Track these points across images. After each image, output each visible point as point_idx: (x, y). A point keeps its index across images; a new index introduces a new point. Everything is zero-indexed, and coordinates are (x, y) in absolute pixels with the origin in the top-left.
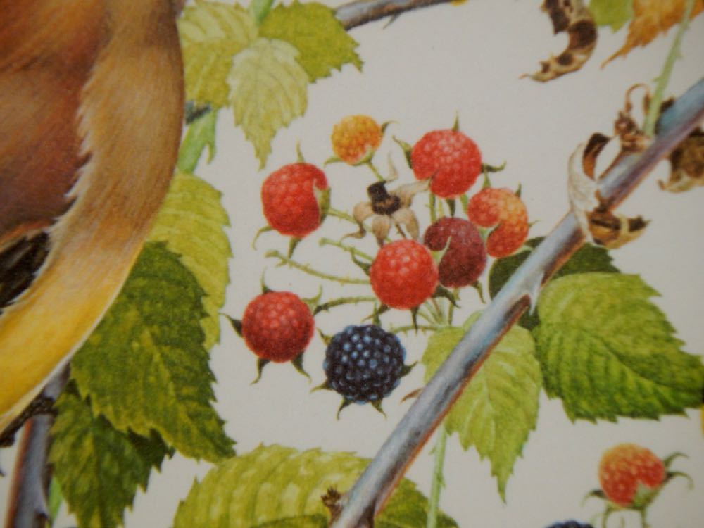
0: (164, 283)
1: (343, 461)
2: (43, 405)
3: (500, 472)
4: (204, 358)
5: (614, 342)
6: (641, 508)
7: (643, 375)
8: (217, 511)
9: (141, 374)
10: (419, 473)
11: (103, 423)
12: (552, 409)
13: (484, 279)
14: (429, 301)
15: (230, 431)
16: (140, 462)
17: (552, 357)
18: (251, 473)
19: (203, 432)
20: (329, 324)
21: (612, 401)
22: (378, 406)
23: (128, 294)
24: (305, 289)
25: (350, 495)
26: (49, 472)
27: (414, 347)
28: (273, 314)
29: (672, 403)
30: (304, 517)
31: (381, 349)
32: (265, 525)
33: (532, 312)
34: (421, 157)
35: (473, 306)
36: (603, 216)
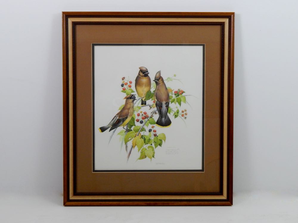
0: (133, 119)
1: (141, 126)
2: (128, 124)
3: (147, 127)
4: (134, 122)
5: (152, 121)
6: (153, 128)
7: (154, 122)
8: (135, 128)
9: (132, 122)
10: (144, 127)
11: (130, 125)
12: (150, 124)
13: (147, 118)
14: (144, 119)
15: (136, 125)
16: (132, 126)
17: (150, 122)
18: (137, 127)
19: (134, 125)
20: (140, 120)
21: (152, 124)
22: (142, 124)
23: (131, 119)
24: (139, 119)
25: (141, 128)
26: (128, 127)
27: (144, 121)
28: (137, 120)
29: (155, 124)
30: (139, 129)
31: (142, 121)
32: (137, 129)
33: (149, 120)
34: (144, 113)
35: (146, 120)
36: (152, 116)
